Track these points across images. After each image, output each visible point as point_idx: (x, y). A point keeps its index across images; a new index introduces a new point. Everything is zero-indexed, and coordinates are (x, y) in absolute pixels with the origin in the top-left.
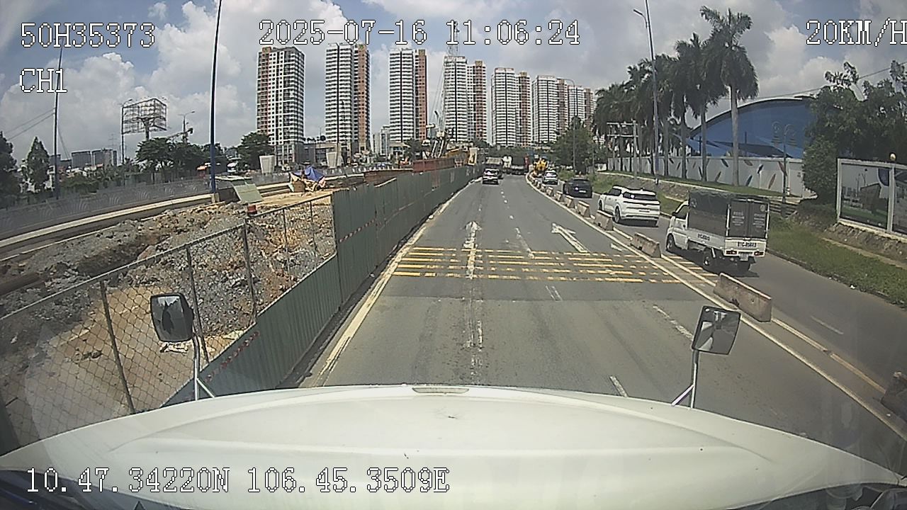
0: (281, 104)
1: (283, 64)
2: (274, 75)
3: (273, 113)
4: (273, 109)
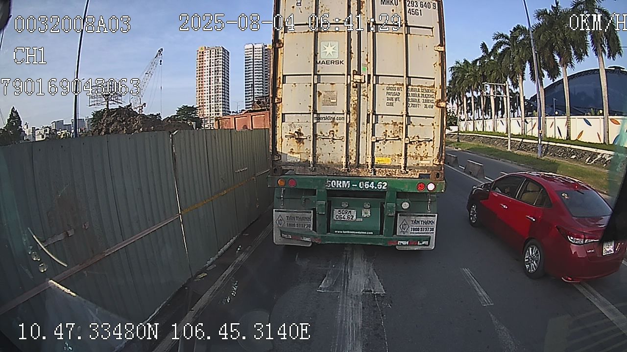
0: (213, 87)
1: (214, 58)
2: (207, 66)
3: (207, 93)
4: (207, 90)
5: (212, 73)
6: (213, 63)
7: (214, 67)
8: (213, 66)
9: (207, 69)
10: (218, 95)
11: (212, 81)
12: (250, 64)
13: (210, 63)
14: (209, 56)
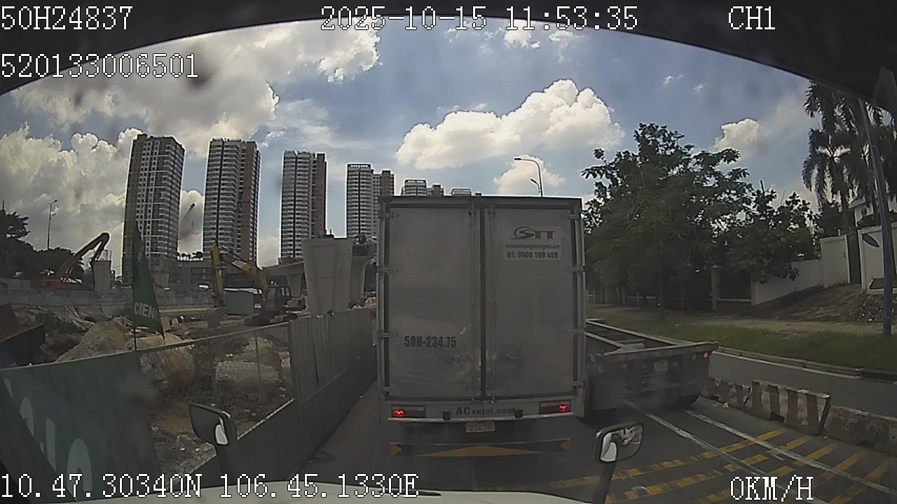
0: (150, 206)
1: (157, 156)
2: (146, 169)
3: (142, 217)
4: (142, 212)
5: (151, 182)
6: (154, 164)
7: (155, 171)
8: (154, 169)
9: (145, 174)
10: (158, 221)
11: (151, 195)
12: (215, 172)
13: (151, 163)
14: (150, 152)
